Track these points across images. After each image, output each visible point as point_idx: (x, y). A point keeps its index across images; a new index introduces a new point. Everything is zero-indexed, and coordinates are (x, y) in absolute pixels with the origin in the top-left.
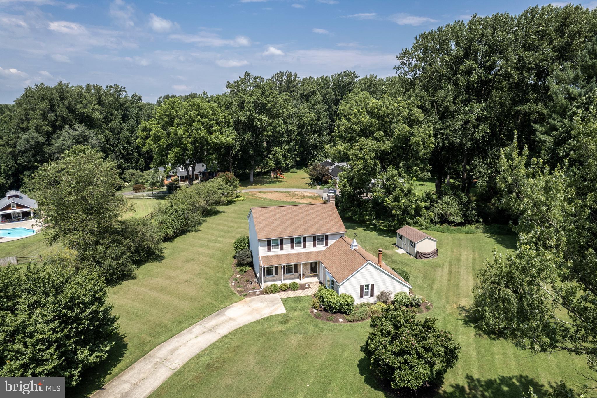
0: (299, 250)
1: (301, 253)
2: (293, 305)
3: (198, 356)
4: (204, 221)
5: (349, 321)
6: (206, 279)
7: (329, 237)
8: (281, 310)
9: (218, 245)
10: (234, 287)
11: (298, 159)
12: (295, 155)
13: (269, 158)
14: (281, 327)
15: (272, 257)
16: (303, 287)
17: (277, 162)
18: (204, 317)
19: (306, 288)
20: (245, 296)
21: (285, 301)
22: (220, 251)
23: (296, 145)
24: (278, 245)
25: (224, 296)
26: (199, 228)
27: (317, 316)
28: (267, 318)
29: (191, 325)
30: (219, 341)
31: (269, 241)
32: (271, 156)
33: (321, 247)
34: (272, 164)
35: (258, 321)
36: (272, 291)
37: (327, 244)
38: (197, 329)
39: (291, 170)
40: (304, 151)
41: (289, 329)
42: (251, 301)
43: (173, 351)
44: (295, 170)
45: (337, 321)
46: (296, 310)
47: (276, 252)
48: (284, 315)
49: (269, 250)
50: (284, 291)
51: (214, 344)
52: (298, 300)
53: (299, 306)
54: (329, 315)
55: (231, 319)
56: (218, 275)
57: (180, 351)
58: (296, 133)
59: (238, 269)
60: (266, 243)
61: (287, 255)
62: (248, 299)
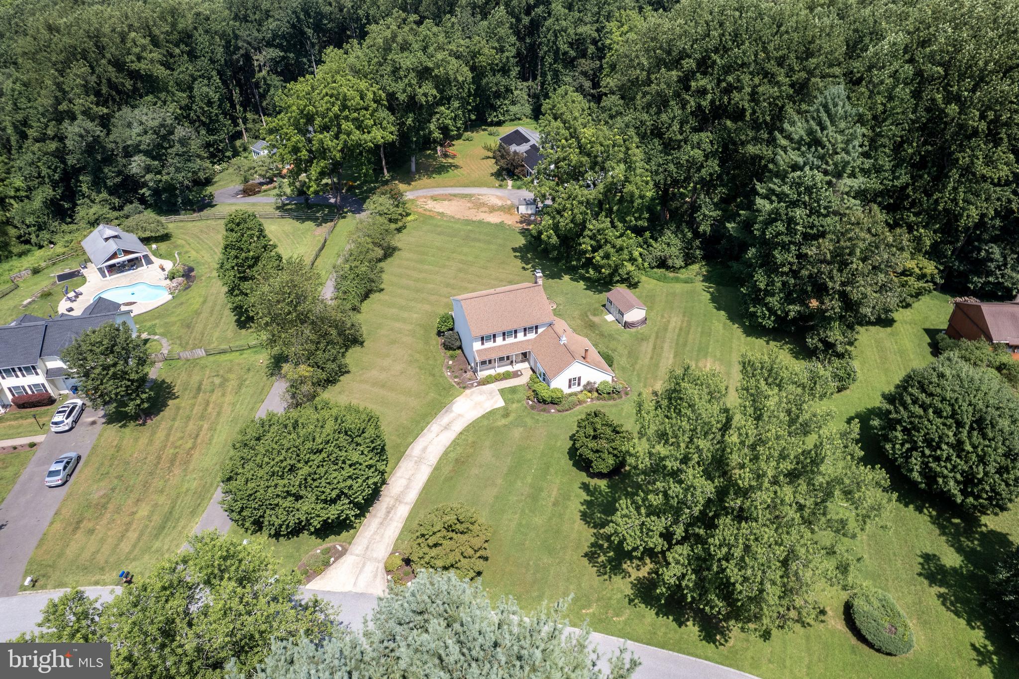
0: (510, 340)
1: (512, 343)
2: (510, 396)
3: (446, 453)
5: (559, 411)
6: (420, 368)
7: (539, 327)
8: (501, 403)
9: (414, 316)
10: (451, 377)
11: (473, 117)
12: (470, 111)
14: (504, 421)
15: (485, 349)
16: (516, 374)
17: (445, 130)
18: (436, 414)
19: (519, 376)
20: (464, 388)
21: (502, 392)
22: (419, 325)
24: (491, 339)
25: (444, 389)
27: (532, 407)
28: (491, 412)
29: (428, 423)
30: (457, 438)
31: (482, 337)
32: (435, 121)
33: (531, 336)
34: (437, 134)
35: (483, 416)
36: (488, 381)
37: (536, 332)
38: (434, 427)
39: (464, 136)
41: (511, 423)
42: (472, 394)
43: (424, 450)
44: (469, 133)
45: (549, 412)
46: (513, 402)
47: (489, 345)
48: (503, 408)
49: (483, 344)
50: (499, 380)
51: (454, 441)
52: (513, 390)
53: (517, 397)
54: (542, 406)
55: (459, 415)
57: (429, 450)
59: (448, 353)
60: (480, 338)
61: (500, 347)
62: (468, 391)
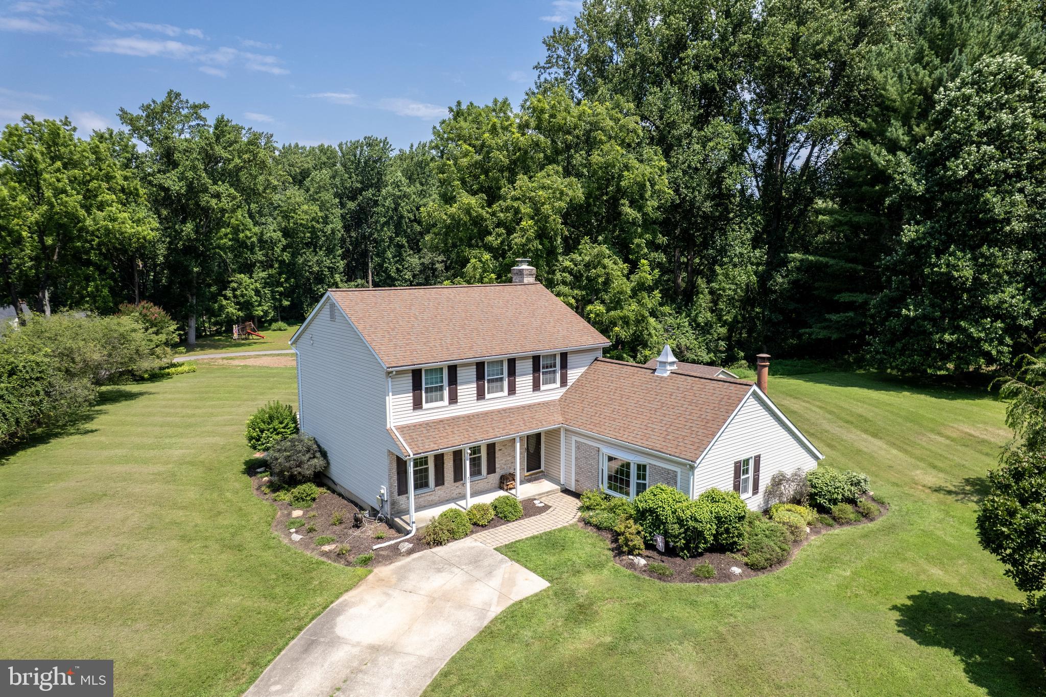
0: (498, 400)
1: (504, 410)
2: (550, 559)
4: (100, 412)
5: (757, 568)
6: (184, 538)
7: (571, 359)
8: (528, 581)
9: (177, 453)
10: (304, 544)
11: (286, 303)
12: (281, 294)
13: (226, 298)
15: (427, 425)
16: (531, 508)
17: (246, 306)
19: (542, 510)
20: (366, 562)
21: (513, 553)
22: (192, 463)
23: (280, 274)
24: (441, 388)
25: (287, 576)
26: (89, 426)
27: (660, 575)
31: (417, 375)
32: (229, 293)
33: (552, 392)
34: (232, 309)
36: (452, 532)
37: (564, 382)
39: (274, 326)
40: (297, 286)
41: (624, 636)
42: (402, 576)
44: (281, 324)
45: (727, 577)
49: (417, 405)
50: (484, 527)
52: (550, 543)
53: (573, 556)
54: (689, 564)
55: (375, 649)
56: (222, 521)
58: (280, 245)
59: (285, 496)
60: (408, 381)
61: (468, 418)
62: (383, 571)
